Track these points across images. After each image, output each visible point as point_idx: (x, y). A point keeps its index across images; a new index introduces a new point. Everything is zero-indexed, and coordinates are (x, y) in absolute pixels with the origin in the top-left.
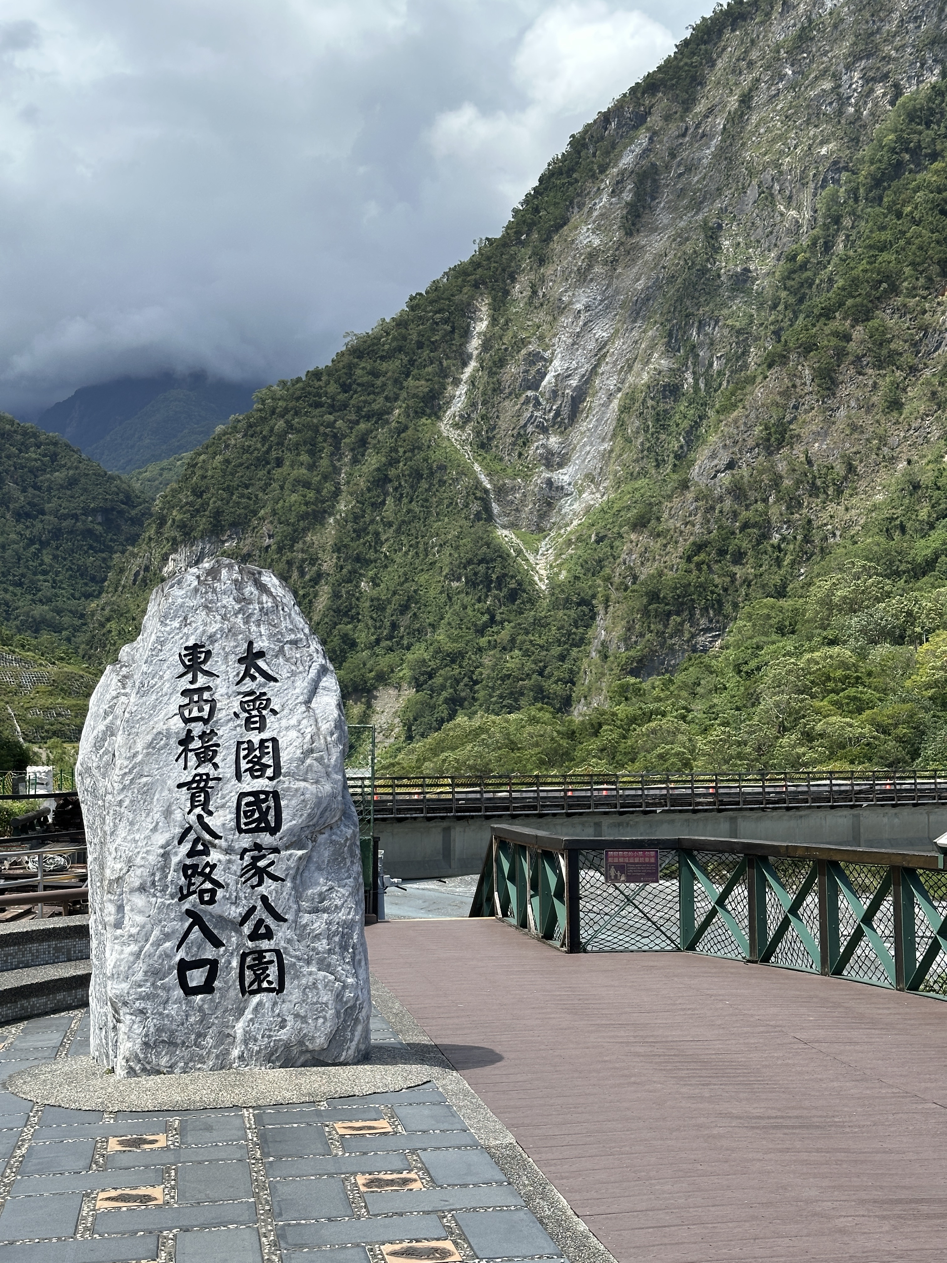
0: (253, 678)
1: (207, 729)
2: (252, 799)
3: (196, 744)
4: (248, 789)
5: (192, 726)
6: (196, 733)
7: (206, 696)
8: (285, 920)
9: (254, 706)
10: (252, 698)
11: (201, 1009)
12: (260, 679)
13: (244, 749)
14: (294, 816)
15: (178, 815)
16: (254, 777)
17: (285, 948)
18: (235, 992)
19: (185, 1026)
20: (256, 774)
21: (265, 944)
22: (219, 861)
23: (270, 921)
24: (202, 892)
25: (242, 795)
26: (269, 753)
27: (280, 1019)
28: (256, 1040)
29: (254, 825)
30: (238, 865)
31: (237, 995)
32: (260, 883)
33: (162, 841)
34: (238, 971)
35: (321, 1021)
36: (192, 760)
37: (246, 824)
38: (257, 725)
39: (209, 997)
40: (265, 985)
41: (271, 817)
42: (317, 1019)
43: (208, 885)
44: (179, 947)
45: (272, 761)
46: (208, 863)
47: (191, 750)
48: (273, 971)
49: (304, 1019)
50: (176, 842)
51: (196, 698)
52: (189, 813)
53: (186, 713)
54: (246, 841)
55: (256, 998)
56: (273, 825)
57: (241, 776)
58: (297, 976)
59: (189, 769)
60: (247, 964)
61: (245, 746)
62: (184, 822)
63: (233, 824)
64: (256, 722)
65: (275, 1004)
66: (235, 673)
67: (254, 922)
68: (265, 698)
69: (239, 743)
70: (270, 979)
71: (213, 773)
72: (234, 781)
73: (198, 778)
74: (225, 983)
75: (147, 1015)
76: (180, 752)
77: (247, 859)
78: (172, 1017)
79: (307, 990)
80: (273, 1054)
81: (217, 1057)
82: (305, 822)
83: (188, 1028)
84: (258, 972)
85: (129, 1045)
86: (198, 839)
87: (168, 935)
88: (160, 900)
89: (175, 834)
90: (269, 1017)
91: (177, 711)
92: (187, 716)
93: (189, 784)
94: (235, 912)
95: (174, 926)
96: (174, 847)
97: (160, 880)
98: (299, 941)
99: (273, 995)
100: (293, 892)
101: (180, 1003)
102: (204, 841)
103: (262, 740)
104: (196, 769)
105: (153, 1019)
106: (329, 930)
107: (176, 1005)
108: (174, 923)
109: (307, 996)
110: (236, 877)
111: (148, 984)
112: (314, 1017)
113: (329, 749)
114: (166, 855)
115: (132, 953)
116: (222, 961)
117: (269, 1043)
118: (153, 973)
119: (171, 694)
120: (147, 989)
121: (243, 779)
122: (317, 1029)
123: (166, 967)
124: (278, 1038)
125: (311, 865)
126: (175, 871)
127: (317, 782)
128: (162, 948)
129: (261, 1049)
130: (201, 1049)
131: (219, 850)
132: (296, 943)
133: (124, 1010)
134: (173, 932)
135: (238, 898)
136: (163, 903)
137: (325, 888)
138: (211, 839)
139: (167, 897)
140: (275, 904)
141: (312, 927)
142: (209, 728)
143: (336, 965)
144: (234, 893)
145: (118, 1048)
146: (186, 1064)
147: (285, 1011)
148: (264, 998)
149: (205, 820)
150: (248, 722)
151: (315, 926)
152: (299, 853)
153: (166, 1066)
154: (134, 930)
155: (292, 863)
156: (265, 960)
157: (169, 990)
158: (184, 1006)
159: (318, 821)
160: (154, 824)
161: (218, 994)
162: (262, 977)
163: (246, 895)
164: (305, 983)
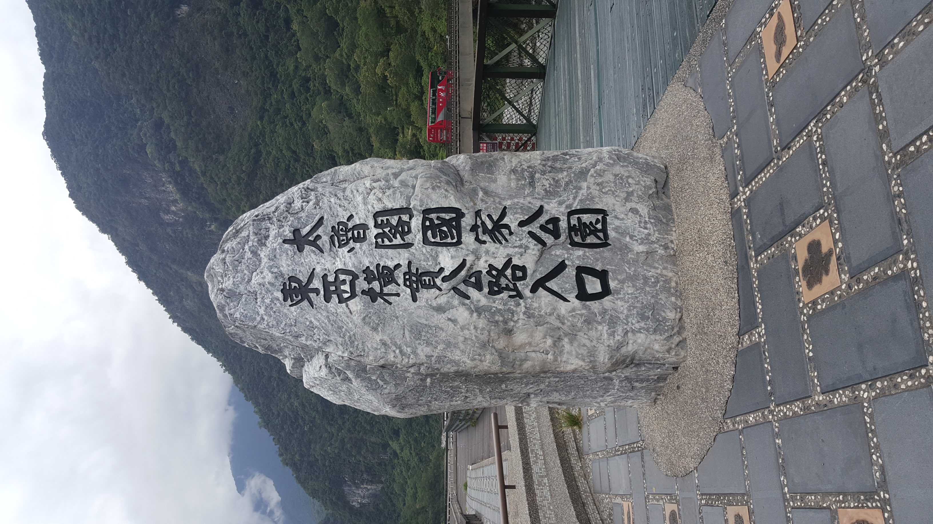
0: (318, 237)
1: (362, 276)
2: (429, 233)
3: (376, 285)
4: (420, 236)
5: (358, 290)
6: (365, 286)
7: (331, 279)
8: (542, 207)
9: (343, 235)
10: (336, 238)
11: (622, 282)
12: (320, 232)
13: (383, 242)
14: (446, 197)
15: (442, 300)
16: (409, 231)
17: (567, 207)
18: (605, 252)
19: (638, 295)
20: (406, 230)
21: (563, 224)
22: (486, 261)
23: (542, 220)
24: (515, 278)
25: (425, 241)
26: (387, 219)
27: (630, 214)
28: (649, 234)
29: (454, 231)
30: (491, 246)
31: (609, 251)
32: (507, 227)
33: (466, 314)
34: (587, 250)
35: (630, 180)
36: (390, 288)
37: (453, 238)
38: (361, 232)
39: (610, 274)
40: (599, 226)
41: (447, 216)
42: (629, 184)
43: (509, 272)
44: (565, 300)
45: (395, 217)
46: (489, 273)
47: (381, 290)
48: (586, 218)
49: (629, 195)
50: (467, 302)
51: (333, 288)
52: (440, 290)
53: (346, 296)
54: (468, 238)
55: (612, 234)
56: (454, 215)
57: (408, 243)
58: (592, 199)
59: (399, 291)
60: (580, 241)
61: (380, 240)
62: (450, 295)
63: (452, 249)
64: (359, 233)
65: (616, 217)
66: (312, 255)
67: (543, 233)
68: (337, 227)
69: (377, 246)
70: (594, 222)
71: (404, 269)
72: (412, 249)
73: (408, 283)
74: (598, 260)
75: (628, 329)
76: (382, 301)
77: (485, 238)
78: (630, 306)
79: (603, 190)
80: (661, 220)
81: (665, 268)
82: (453, 189)
83: (639, 293)
84: (588, 232)
85: (657, 347)
86: (465, 281)
87: (554, 309)
88: (521, 316)
89: (460, 303)
90: (629, 223)
91: (344, 304)
92: (349, 295)
93: (414, 290)
94: (534, 249)
95: (545, 303)
96: (472, 303)
97: (503, 316)
98: (560, 196)
99: (608, 219)
100: (516, 200)
101: (617, 299)
102: (467, 276)
103: (375, 226)
104: (399, 285)
105: (632, 324)
106: (550, 172)
107: (619, 303)
108: (543, 303)
109: (609, 190)
110: (501, 248)
111: (600, 328)
112: (627, 185)
113: (388, 168)
114: (479, 310)
115: (571, 342)
116: (578, 263)
117: (651, 223)
118: (589, 323)
119: (328, 312)
120: (604, 329)
121: (410, 242)
122: (638, 183)
123: (584, 311)
124: (647, 216)
125: (493, 187)
126: (494, 302)
127: (416, 177)
128: (567, 315)
129: (657, 230)
130: (658, 282)
131: (476, 262)
132: (561, 198)
133: (624, 350)
134: (552, 305)
135: (520, 247)
136: (524, 313)
137: (513, 177)
138: (466, 269)
139: (518, 309)
140: (527, 215)
141: (548, 186)
142: (362, 274)
143: (581, 168)
144: (516, 249)
145: (656, 363)
146: (672, 295)
147: (623, 209)
148: (611, 226)
149: (448, 274)
150: (358, 239)
151: (546, 183)
152: (481, 194)
153: (676, 313)
154: (549, 341)
155: (490, 200)
156: (577, 225)
157: (605, 309)
158: (619, 296)
159: (452, 179)
160: (450, 323)
161: (608, 267)
162: (592, 228)
163: (518, 239)
164: (597, 192)
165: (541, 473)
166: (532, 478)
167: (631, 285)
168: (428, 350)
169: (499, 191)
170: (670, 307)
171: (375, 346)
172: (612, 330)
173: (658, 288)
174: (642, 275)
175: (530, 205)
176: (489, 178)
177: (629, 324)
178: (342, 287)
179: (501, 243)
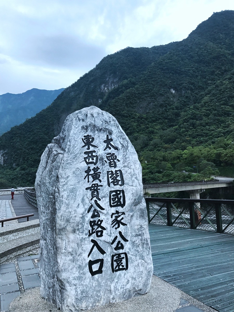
0: (110, 148)
1: (95, 167)
2: (114, 193)
3: (92, 172)
4: (113, 190)
5: (90, 165)
6: (92, 168)
7: (94, 154)
8: (127, 241)
9: (111, 158)
10: (110, 155)
11: (98, 280)
12: (112, 149)
13: (110, 174)
14: (129, 199)
15: (87, 201)
16: (115, 185)
17: (128, 252)
18: (110, 271)
19: (92, 288)
20: (115, 184)
21: (121, 251)
22: (104, 219)
23: (122, 242)
24: (97, 232)
25: (111, 192)
26: (119, 175)
27: (127, 280)
28: (118, 290)
29: (116, 204)
30: (111, 220)
31: (111, 273)
32: (119, 226)
33: (81, 212)
34: (111, 263)
35: (141, 278)
36: (91, 179)
37: (113, 203)
38: (113, 165)
39: (101, 274)
40: (121, 267)
41: (122, 200)
42: (139, 278)
43: (100, 229)
44: (89, 255)
45: (120, 178)
46: (99, 220)
48: (124, 261)
49: (135, 279)
50: (87, 212)
51: (90, 155)
52: (91, 200)
53: (87, 160)
54: (113, 210)
55: (118, 273)
56: (122, 203)
57: (110, 184)
58: (132, 262)
59: (90, 182)
60: (114, 259)
62: (89, 204)
63: (108, 204)
64: (113, 164)
65: (125, 274)
66: (103, 146)
67: (117, 243)
68: (114, 155)
69: (108, 172)
70: (123, 264)
71: (99, 184)
72: (107, 186)
73: (93, 186)
74: (106, 268)
75: (77, 286)
76: (86, 175)
77: (114, 218)
78: (87, 285)
79: (136, 267)
80: (124, 295)
81: (104, 299)
82: (133, 202)
83: (93, 289)
84: (118, 262)
85: (69, 300)
86: (95, 210)
87: (85, 251)
88: (81, 237)
89: (86, 209)
90: (123, 280)
91: (83, 160)
92: (88, 162)
93: (91, 188)
94: (110, 239)
95: (87, 247)
96: (86, 214)
97: (81, 228)
98: (132, 248)
99: (124, 271)
100: (130, 229)
101: (90, 279)
102: (97, 211)
103: (116, 171)
104: (92, 182)
105: (79, 288)
106: (142, 243)
107: (88, 280)
108: (87, 245)
109: (136, 269)
110: (110, 225)
111: (77, 273)
112: (138, 277)
113: (139, 174)
114: (83, 217)
115: (70, 260)
116: (105, 259)
117: (123, 290)
118: (79, 267)
119: (80, 153)
120: (77, 274)
121: (110, 185)
122: (139, 282)
123: (84, 264)
124: (126, 288)
125: (134, 218)
126: (87, 224)
127: (136, 186)
128: (82, 257)
129: (120, 294)
130: (98, 297)
131: (103, 214)
132: (132, 249)
133: (67, 285)
134: (86, 250)
135: (111, 233)
136: (82, 238)
137: (139, 227)
138: (100, 210)
139: (84, 235)
140: (124, 235)
141: (136, 243)
142: (96, 166)
143: (144, 256)
144: (109, 232)
145: (62, 300)
146: (93, 305)
147: (128, 277)
148: (121, 272)
149: (98, 202)
150: (110, 164)
151: (137, 242)
152: (131, 214)
153: (85, 307)
154: (70, 250)
155: (129, 218)
156: (121, 257)
157: (85, 274)
158: (91, 280)
159: (136, 201)
160: (77, 205)
161: (104, 273)
162: (120, 264)
163: (114, 232)
164: (135, 264)
165: (9, 238)
166: (7, 235)
167: (96, 285)
168: (65, 196)
169: (133, 222)
170: (87, 304)
171: (67, 173)
172: (76, 278)
173: (95, 297)
174: (101, 289)
175: (128, 236)
176: (138, 217)
177: (79, 286)
178: (91, 159)
179: (112, 224)
